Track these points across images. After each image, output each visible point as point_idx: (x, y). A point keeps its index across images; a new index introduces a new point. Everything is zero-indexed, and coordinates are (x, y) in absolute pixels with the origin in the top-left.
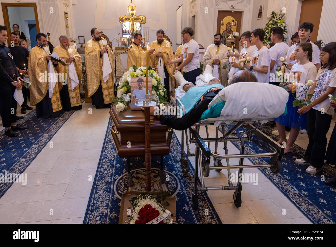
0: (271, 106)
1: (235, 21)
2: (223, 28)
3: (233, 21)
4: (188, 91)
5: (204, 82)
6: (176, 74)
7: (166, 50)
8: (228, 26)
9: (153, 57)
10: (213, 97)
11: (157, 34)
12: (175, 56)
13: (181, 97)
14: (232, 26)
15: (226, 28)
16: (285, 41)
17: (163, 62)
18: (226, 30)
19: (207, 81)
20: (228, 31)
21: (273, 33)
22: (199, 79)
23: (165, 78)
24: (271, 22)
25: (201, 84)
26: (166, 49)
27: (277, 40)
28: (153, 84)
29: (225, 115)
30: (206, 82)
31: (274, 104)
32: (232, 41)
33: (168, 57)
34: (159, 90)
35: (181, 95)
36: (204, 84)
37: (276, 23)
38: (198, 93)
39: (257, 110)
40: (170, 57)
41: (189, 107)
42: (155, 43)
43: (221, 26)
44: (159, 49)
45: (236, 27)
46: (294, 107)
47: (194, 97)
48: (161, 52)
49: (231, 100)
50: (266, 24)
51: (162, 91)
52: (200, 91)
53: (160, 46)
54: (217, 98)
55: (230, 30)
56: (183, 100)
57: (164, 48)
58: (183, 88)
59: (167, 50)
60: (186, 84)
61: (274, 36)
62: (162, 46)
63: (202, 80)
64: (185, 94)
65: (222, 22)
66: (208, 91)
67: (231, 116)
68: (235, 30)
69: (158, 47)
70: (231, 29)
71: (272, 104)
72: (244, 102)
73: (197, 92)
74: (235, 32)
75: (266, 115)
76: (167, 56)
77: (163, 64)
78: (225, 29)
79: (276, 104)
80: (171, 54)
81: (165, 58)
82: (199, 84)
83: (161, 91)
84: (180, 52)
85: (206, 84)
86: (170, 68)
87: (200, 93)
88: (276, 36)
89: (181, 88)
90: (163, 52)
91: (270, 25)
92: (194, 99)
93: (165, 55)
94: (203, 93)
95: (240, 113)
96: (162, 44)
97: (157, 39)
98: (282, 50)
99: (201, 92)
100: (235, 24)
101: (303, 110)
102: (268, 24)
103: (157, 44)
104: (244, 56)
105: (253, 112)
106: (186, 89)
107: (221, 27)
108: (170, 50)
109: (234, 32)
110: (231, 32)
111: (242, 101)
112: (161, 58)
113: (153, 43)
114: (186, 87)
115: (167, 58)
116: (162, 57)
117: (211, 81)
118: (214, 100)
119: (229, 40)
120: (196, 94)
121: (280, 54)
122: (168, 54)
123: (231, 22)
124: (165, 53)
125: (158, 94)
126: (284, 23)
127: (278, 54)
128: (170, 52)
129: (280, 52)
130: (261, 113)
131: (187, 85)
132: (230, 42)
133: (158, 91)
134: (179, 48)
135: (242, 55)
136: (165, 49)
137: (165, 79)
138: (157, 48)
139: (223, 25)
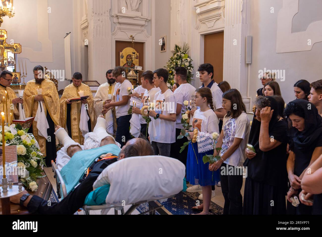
0: (166, 184)
1: (136, 53)
2: (123, 61)
3: (134, 53)
4: (73, 157)
5: (94, 141)
6: (57, 131)
7: (48, 92)
8: (129, 59)
9: (29, 101)
10: (99, 173)
11: (34, 71)
12: (62, 99)
13: (63, 165)
14: (133, 59)
15: (127, 60)
16: (192, 77)
17: (45, 107)
18: (127, 63)
19: (98, 140)
20: (129, 64)
21: (176, 73)
22: (89, 137)
23: (48, 127)
24: (175, 56)
25: (90, 145)
26: (49, 90)
27: (181, 80)
28: (20, 153)
29: (112, 202)
30: (97, 142)
31: (169, 181)
32: (134, 78)
33: (51, 100)
34: (29, 160)
35: (63, 162)
36: (95, 144)
37: (180, 58)
38: (84, 161)
39: (150, 192)
40: (54, 101)
41: (73, 181)
42: (33, 83)
43: (120, 58)
44: (38, 91)
45: (138, 60)
46: (204, 163)
47: (79, 167)
48: (41, 94)
49: (117, 183)
50: (170, 58)
51: (35, 161)
52: (86, 158)
53: (39, 87)
54: (101, 179)
55: (131, 63)
56: (67, 171)
57: (45, 88)
58: (67, 151)
59: (50, 92)
60: (70, 146)
61: (177, 76)
62: (42, 87)
63: (92, 139)
64: (69, 160)
65: (121, 53)
66: (96, 161)
67: (120, 202)
68: (137, 63)
69: (37, 87)
70: (133, 62)
71: (167, 182)
72: (133, 184)
73: (83, 159)
74: (137, 66)
75: (162, 195)
76: (49, 99)
77: (44, 109)
78: (125, 62)
79: (171, 180)
80: (55, 97)
81: (47, 102)
82: (87, 145)
83: (32, 161)
84: (69, 93)
85: (97, 144)
86: (54, 114)
87: (86, 161)
88: (180, 77)
89: (64, 151)
90: (44, 94)
91: (174, 59)
92: (80, 170)
93: (47, 98)
94: (90, 161)
95: (130, 198)
96: (42, 84)
97: (35, 78)
98: (188, 92)
99: (88, 160)
100: (137, 56)
101: (215, 167)
102: (172, 58)
103: (34, 84)
104: (146, 100)
105: (147, 194)
106: (70, 152)
107: (121, 60)
108: (54, 91)
109: (135, 66)
110: (133, 66)
111: (130, 183)
112: (41, 102)
113: (30, 83)
114: (70, 151)
115: (49, 102)
116: (43, 101)
117: (103, 140)
118: (99, 180)
119: (130, 76)
120: (82, 163)
121: (186, 96)
122: (51, 97)
123: (131, 54)
124: (47, 95)
125: (29, 166)
126: (188, 57)
127: (184, 97)
128: (53, 93)
129: (185, 94)
130: (156, 193)
131: (72, 148)
132: (131, 79)
133: (29, 162)
134: (68, 88)
135: (144, 98)
136: (47, 90)
137: (48, 129)
138: (35, 89)
139: (122, 57)
